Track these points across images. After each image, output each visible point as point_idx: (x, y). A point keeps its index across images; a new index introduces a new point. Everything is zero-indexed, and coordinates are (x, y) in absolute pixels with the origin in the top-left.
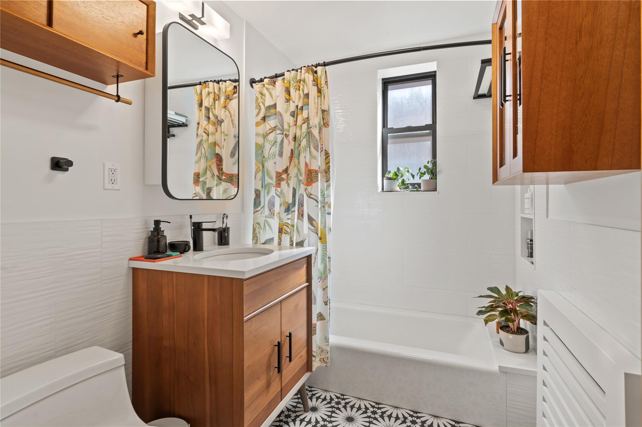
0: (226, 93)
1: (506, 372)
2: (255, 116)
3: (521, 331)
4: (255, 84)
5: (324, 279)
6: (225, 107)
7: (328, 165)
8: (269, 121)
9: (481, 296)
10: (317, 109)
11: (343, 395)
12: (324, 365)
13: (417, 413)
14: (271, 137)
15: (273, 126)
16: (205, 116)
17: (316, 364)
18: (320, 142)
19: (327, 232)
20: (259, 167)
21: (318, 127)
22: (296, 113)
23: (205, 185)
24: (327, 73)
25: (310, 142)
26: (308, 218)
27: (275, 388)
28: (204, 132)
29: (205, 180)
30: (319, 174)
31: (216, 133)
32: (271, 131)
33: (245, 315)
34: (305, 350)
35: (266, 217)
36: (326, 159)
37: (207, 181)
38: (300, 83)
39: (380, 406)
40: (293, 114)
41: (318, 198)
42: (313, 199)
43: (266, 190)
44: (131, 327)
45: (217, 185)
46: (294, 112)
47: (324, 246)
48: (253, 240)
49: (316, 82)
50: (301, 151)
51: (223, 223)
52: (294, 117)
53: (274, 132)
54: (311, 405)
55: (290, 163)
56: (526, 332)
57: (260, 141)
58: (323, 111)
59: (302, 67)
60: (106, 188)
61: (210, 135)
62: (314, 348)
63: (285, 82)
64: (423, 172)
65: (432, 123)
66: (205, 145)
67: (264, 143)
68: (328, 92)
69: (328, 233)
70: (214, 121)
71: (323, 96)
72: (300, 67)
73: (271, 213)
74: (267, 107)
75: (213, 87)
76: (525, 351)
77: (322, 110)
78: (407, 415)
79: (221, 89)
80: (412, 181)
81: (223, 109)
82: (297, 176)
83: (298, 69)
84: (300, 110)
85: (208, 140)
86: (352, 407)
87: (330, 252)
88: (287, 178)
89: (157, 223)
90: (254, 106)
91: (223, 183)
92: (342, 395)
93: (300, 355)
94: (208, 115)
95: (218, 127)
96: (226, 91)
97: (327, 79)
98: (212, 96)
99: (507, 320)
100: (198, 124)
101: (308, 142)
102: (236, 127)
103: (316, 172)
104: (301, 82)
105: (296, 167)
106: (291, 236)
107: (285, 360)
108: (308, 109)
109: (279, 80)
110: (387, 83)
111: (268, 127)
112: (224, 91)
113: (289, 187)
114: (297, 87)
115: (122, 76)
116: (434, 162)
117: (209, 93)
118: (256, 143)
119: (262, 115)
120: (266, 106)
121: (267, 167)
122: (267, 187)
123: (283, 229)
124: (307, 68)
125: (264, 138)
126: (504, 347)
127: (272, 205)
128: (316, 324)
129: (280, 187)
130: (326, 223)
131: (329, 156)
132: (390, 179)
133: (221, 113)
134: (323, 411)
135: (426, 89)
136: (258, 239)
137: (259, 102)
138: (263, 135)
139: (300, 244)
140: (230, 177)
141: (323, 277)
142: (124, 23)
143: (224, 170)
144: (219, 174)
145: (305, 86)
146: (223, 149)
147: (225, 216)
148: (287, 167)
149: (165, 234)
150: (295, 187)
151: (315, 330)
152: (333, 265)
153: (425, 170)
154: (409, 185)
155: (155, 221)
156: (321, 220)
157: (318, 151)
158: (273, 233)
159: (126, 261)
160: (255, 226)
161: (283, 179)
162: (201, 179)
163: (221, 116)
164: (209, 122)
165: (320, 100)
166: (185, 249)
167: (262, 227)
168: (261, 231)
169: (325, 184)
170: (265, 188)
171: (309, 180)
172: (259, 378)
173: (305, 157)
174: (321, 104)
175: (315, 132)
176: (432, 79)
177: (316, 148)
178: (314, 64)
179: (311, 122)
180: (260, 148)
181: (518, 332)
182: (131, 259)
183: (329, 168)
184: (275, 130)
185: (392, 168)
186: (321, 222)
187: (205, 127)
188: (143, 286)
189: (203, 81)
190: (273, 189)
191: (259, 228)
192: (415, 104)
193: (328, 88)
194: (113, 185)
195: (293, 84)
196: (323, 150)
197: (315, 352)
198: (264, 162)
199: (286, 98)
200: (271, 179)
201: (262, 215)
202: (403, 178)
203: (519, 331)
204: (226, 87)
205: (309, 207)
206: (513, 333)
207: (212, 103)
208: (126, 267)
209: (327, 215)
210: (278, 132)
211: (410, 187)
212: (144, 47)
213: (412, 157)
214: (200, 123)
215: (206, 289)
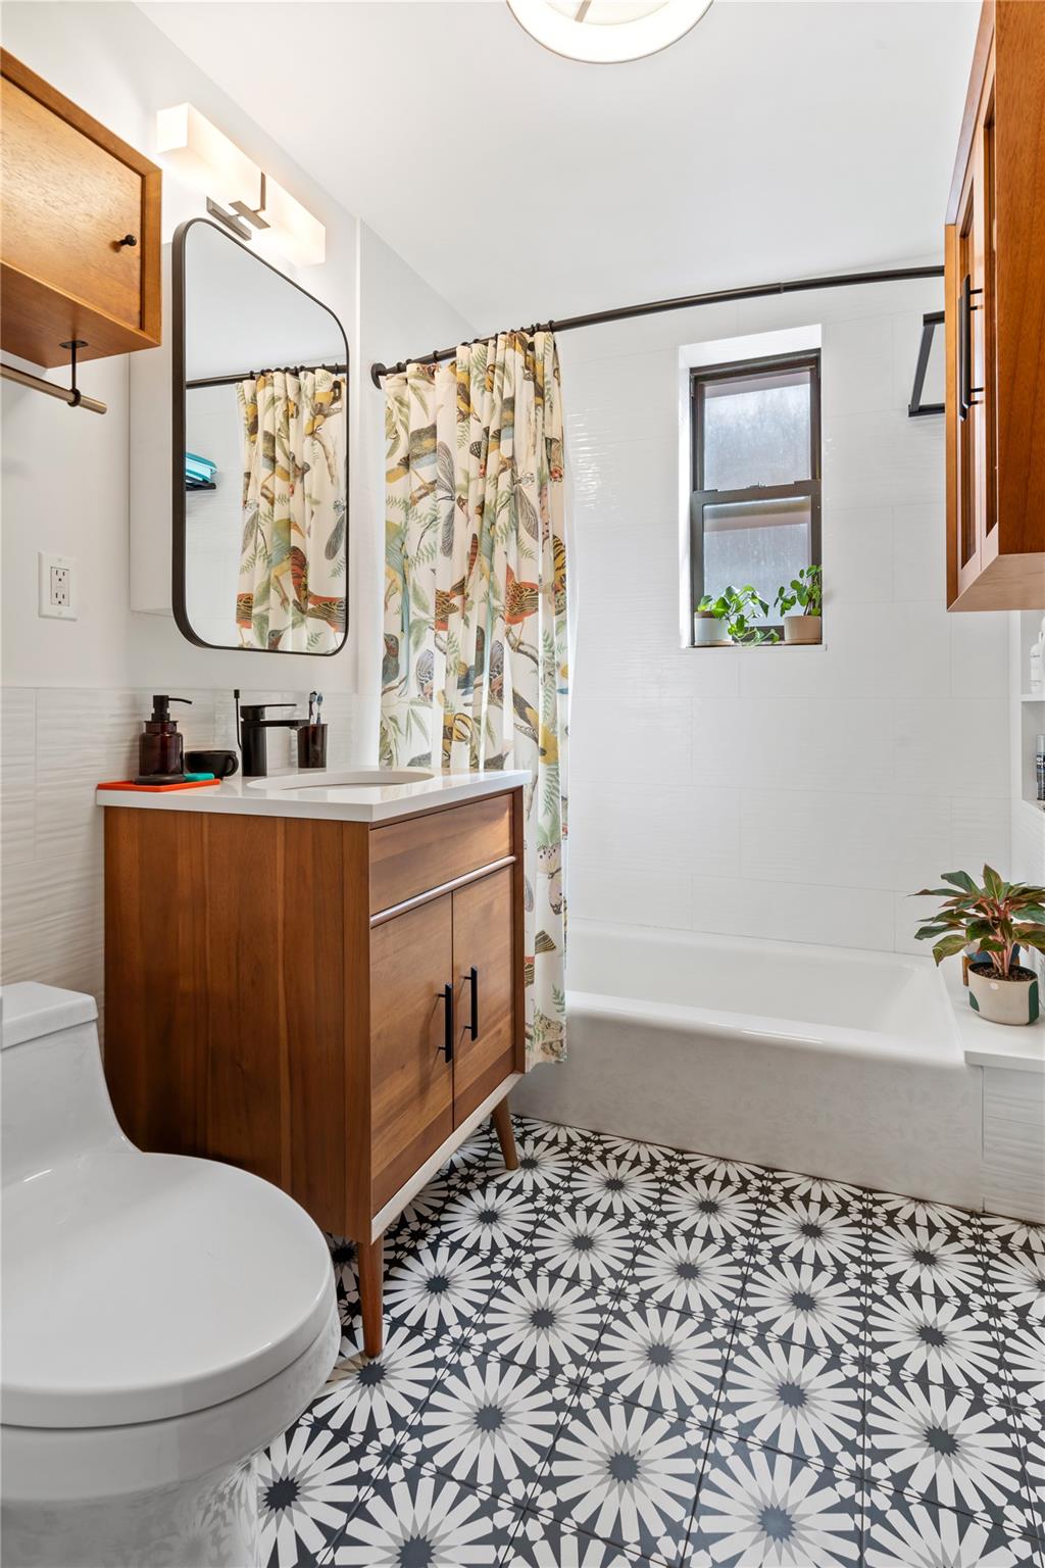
0: (314, 398)
1: (982, 1067)
2: (385, 455)
3: (1017, 973)
4: (384, 377)
5: (552, 851)
6: (312, 434)
7: (561, 572)
8: (419, 467)
9: (925, 892)
10: (535, 436)
11: (599, 1134)
12: (553, 1059)
13: (773, 1170)
14: (424, 506)
15: (428, 480)
16: (266, 456)
17: (534, 1056)
18: (541, 517)
19: (559, 735)
20: (394, 581)
21: (536, 480)
22: (483, 446)
23: (265, 626)
24: (557, 347)
25: (517, 518)
26: (515, 702)
27: (439, 1098)
28: (263, 494)
29: (265, 613)
30: (540, 595)
31: (291, 499)
32: (423, 491)
33: (371, 913)
34: (508, 1017)
35: (412, 703)
36: (555, 559)
37: (271, 614)
38: (493, 372)
39: (686, 1157)
40: (477, 450)
41: (537, 652)
42: (526, 653)
43: (412, 638)
44: (102, 951)
45: (294, 625)
46: (479, 443)
47: (553, 769)
48: (380, 760)
49: (531, 369)
50: (496, 538)
51: (311, 713)
52: (479, 457)
53: (432, 494)
54: (523, 1155)
55: (471, 568)
56: (1031, 975)
57: (398, 516)
58: (549, 442)
59: (497, 335)
60: (45, 612)
61: (276, 502)
62: (530, 1018)
63: (458, 370)
64: (789, 598)
65: (810, 478)
66: (266, 527)
67: (406, 524)
68: (562, 395)
69: (561, 740)
70: (286, 468)
71: (547, 405)
72: (494, 335)
73: (425, 694)
74: (413, 433)
75: (283, 386)
76: (1027, 1020)
77: (546, 439)
78: (749, 1176)
79: (303, 389)
80: (763, 620)
81: (309, 439)
82: (486, 599)
83: (488, 339)
84: (494, 440)
85: (271, 514)
86: (620, 1159)
87: (569, 784)
88: (464, 605)
89: (161, 702)
90: (384, 430)
91: (310, 621)
92: (595, 1133)
93: (496, 1029)
94: (271, 454)
95: (295, 482)
96: (314, 394)
97: (558, 364)
98: (280, 406)
99: (985, 945)
100: (248, 475)
101: (514, 515)
102: (338, 483)
103: (533, 589)
104: (497, 371)
105: (484, 579)
106: (473, 744)
107: (462, 1036)
108: (513, 437)
109: (443, 368)
110: (702, 379)
111: (417, 483)
112: (309, 393)
113: (468, 626)
114: (488, 384)
115: (84, 344)
116: (817, 574)
117: (273, 400)
118: (387, 522)
119: (400, 454)
120: (411, 431)
121: (414, 581)
122: (415, 630)
123: (454, 730)
124: (510, 335)
125: (407, 511)
126: (981, 1012)
127: (425, 673)
128: (533, 958)
129: (445, 629)
130: (555, 714)
131: (562, 551)
132: (709, 615)
133: (304, 450)
134: (551, 1168)
135: (794, 396)
136: (392, 756)
137: (393, 420)
138: (405, 502)
139: (495, 763)
140: (326, 605)
141: (550, 845)
142: (91, 216)
143: (311, 588)
144: (299, 597)
145: (505, 379)
146: (307, 535)
147: (315, 698)
148: (464, 579)
149: (178, 731)
150: (482, 626)
151: (532, 972)
152: (574, 817)
153: (795, 593)
154: (756, 629)
155: (156, 698)
156: (545, 706)
157: (536, 538)
158: (428, 741)
159: (90, 791)
160: (384, 725)
161: (453, 608)
162: (255, 611)
163: (302, 454)
164: (274, 472)
165: (540, 414)
166: (225, 768)
167: (403, 729)
168: (401, 739)
169: (555, 619)
170: (410, 632)
171: (516, 609)
172: (403, 1067)
173: (505, 555)
174: (543, 426)
175: (530, 492)
176: (811, 369)
177: (533, 532)
178: (527, 326)
179: (520, 470)
180: (396, 535)
181: (1013, 977)
182: (101, 787)
183: (562, 580)
184: (433, 490)
185: (714, 590)
186: (545, 712)
187: (266, 483)
188: (129, 850)
189: (259, 371)
190: (429, 635)
191: (395, 731)
192: (771, 432)
193: (559, 384)
194: (60, 606)
195: (476, 377)
196: (548, 537)
197: (530, 1026)
198: (406, 569)
199: (461, 412)
200: (425, 609)
201: (403, 699)
202: (741, 613)
203: (1015, 973)
204: (314, 385)
205: (516, 674)
206: (1001, 977)
207: (281, 423)
208: (91, 804)
209: (558, 694)
210: (441, 493)
211: (759, 635)
212: (136, 274)
213: (763, 563)
214: (252, 475)
215: (280, 854)
